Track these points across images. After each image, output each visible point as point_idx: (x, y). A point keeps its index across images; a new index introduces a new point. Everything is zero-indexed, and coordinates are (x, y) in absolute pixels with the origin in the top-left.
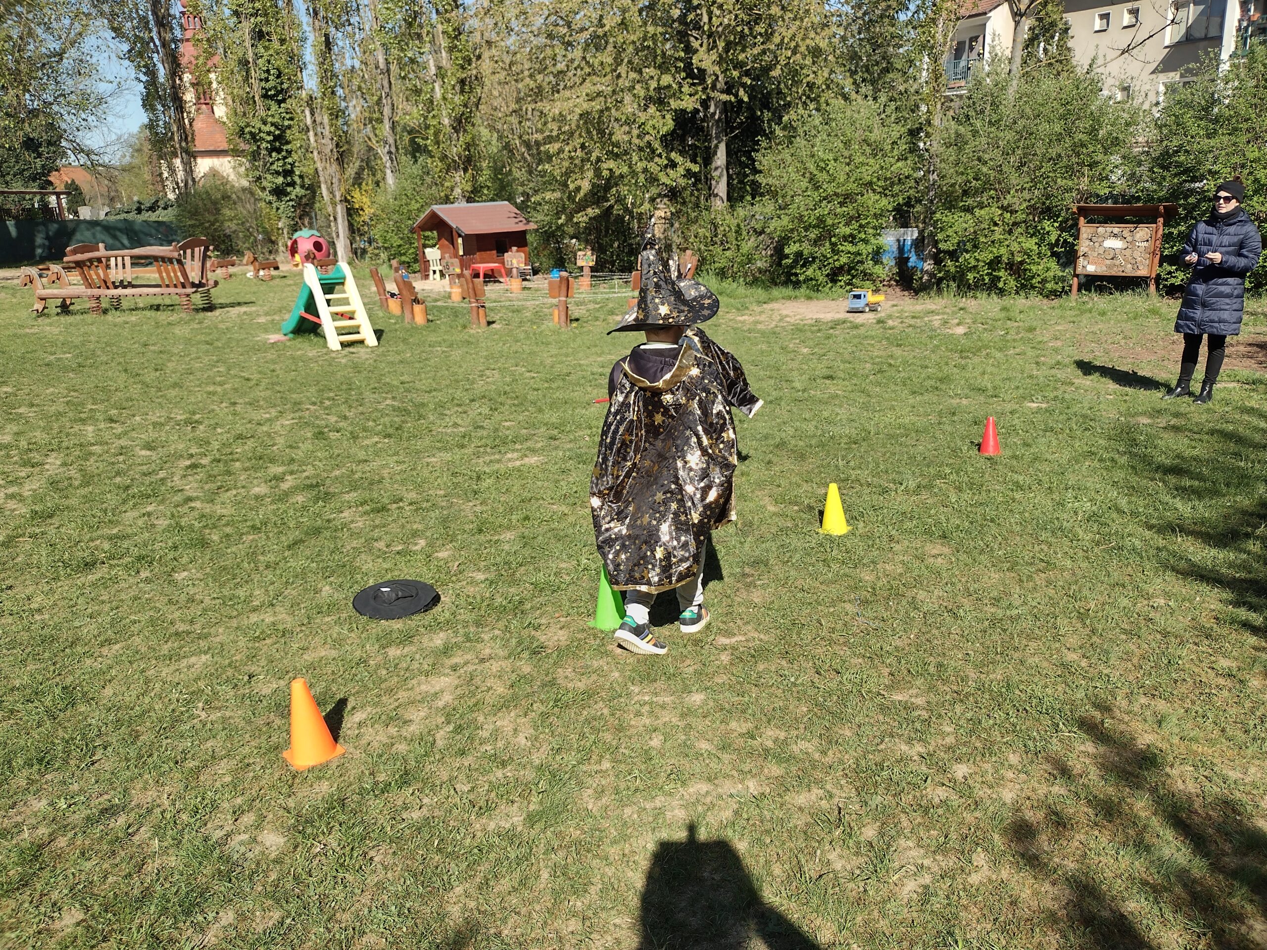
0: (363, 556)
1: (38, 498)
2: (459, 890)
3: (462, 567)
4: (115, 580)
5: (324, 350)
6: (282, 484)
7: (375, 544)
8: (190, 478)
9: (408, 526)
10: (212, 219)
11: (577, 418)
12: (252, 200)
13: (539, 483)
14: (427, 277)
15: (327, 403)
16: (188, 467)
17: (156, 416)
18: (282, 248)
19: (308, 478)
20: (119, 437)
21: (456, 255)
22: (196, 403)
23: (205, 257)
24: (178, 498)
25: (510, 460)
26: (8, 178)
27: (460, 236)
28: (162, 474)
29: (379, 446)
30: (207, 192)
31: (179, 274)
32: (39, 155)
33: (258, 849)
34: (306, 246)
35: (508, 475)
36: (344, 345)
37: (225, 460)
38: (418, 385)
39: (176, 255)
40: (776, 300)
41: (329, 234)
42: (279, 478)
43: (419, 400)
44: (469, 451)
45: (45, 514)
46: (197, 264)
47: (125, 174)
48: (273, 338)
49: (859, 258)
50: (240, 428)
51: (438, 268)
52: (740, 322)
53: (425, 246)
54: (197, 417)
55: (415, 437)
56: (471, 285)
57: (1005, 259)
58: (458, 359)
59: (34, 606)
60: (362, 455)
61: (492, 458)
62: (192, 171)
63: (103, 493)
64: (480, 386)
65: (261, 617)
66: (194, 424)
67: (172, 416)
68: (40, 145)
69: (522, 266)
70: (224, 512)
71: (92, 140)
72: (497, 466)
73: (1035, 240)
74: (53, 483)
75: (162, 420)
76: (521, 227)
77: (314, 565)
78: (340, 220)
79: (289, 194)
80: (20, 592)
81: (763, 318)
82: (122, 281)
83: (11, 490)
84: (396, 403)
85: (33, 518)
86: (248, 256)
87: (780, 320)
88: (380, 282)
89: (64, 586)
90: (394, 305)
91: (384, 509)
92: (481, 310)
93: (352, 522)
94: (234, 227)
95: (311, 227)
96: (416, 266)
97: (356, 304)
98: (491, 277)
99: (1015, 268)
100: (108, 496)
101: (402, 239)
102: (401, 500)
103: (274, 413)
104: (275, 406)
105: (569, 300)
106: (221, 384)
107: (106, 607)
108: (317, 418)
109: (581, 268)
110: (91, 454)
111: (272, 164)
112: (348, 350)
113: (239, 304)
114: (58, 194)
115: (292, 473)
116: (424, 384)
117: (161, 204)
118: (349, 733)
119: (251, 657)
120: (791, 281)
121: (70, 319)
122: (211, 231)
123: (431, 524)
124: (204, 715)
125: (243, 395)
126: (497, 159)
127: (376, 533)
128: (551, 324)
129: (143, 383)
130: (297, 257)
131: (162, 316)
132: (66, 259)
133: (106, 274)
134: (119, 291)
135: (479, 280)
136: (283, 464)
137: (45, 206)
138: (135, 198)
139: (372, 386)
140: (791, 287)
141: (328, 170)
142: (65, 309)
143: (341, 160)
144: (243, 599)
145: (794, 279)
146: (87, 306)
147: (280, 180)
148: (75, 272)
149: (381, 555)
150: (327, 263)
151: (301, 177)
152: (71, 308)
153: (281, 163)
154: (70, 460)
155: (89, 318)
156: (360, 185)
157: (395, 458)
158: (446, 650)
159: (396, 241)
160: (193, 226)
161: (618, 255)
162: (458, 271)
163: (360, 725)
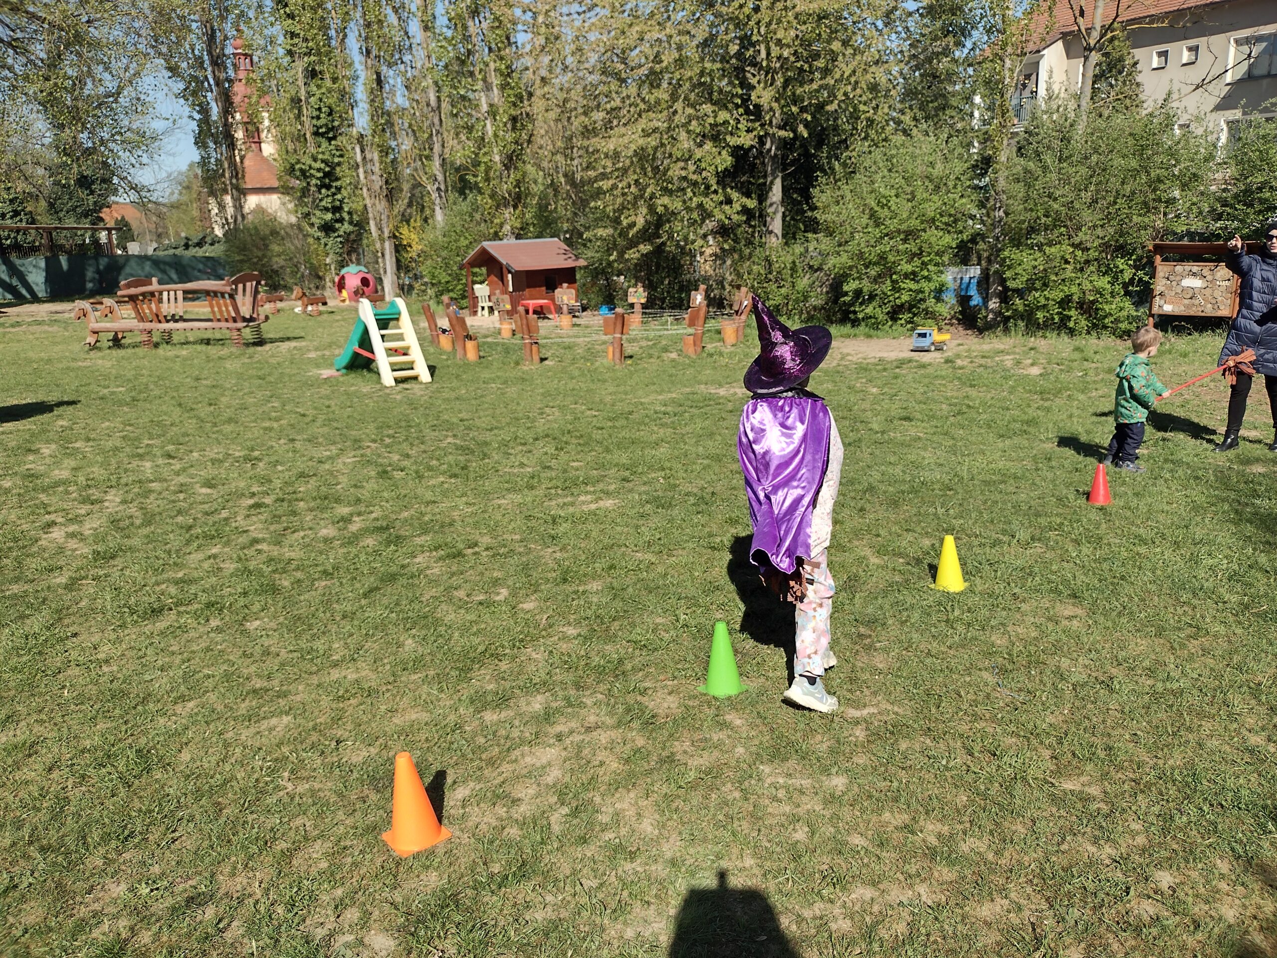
0: (444, 606)
1: (99, 538)
3: (551, 621)
4: (184, 629)
5: (378, 386)
6: (350, 526)
7: (455, 593)
8: (254, 519)
9: (487, 573)
10: (260, 254)
11: (648, 459)
12: (301, 236)
13: (619, 529)
14: (474, 313)
15: (388, 441)
16: (251, 507)
17: (214, 452)
18: (329, 284)
19: (377, 519)
20: (178, 474)
21: (505, 291)
22: (255, 439)
23: (256, 292)
24: (243, 540)
25: (583, 503)
26: (61, 215)
27: (510, 272)
28: (224, 514)
29: (446, 486)
30: (256, 228)
31: (231, 308)
32: (92, 192)
34: (353, 282)
35: (584, 519)
36: (398, 381)
37: (288, 499)
38: (478, 422)
39: (228, 289)
41: (377, 271)
42: (346, 520)
43: (481, 438)
44: (540, 492)
45: (109, 555)
46: (249, 299)
47: (174, 211)
48: (326, 373)
49: (920, 296)
50: (301, 465)
51: (486, 304)
53: (474, 283)
54: (256, 453)
55: (482, 477)
56: (525, 322)
57: (1075, 298)
58: (515, 396)
59: (101, 656)
60: (429, 496)
61: (566, 500)
62: (241, 207)
63: (166, 533)
64: (541, 426)
65: (343, 674)
66: (253, 461)
67: (230, 452)
68: (93, 182)
69: (573, 302)
70: (293, 555)
71: (144, 177)
72: (571, 510)
73: (1108, 278)
74: (114, 522)
75: (221, 456)
76: (570, 264)
77: (394, 615)
78: (387, 256)
79: (337, 230)
80: (86, 639)
82: (174, 315)
83: (72, 528)
84: (458, 442)
85: (96, 560)
86: (297, 290)
87: (842, 359)
88: (431, 318)
89: (131, 634)
90: (445, 342)
92: (534, 347)
93: (428, 568)
94: (282, 263)
95: (359, 263)
96: (464, 303)
97: (411, 340)
98: (540, 313)
99: (1088, 308)
100: (171, 536)
101: (449, 275)
102: (476, 545)
103: (334, 450)
104: (334, 443)
105: (624, 337)
106: (277, 420)
107: (178, 660)
108: (379, 456)
109: (632, 306)
110: (151, 491)
111: (321, 200)
112: (401, 386)
113: (288, 339)
114: (109, 230)
115: (359, 514)
116: (484, 422)
117: (208, 240)
118: (452, 811)
119: (336, 720)
120: (849, 319)
121: (121, 353)
122: (259, 267)
123: (512, 572)
124: (290, 787)
125: (301, 431)
126: (543, 197)
127: (454, 581)
128: (605, 361)
129: (198, 418)
130: (345, 293)
131: (212, 350)
132: (119, 293)
133: (158, 308)
134: (172, 325)
135: (531, 316)
136: (349, 504)
137: (96, 242)
138: (183, 235)
139: (431, 423)
140: (849, 325)
141: (377, 208)
142: (117, 342)
143: (391, 196)
144: (321, 652)
145: (852, 316)
146: (139, 339)
147: (329, 216)
148: (129, 306)
149: (462, 605)
150: (376, 298)
151: (350, 213)
152: (123, 341)
153: (330, 199)
154: (130, 497)
155: (140, 351)
156: (408, 222)
157: (464, 499)
158: (548, 716)
159: (444, 278)
160: (241, 261)
161: (668, 292)
162: (508, 307)
163: (464, 803)
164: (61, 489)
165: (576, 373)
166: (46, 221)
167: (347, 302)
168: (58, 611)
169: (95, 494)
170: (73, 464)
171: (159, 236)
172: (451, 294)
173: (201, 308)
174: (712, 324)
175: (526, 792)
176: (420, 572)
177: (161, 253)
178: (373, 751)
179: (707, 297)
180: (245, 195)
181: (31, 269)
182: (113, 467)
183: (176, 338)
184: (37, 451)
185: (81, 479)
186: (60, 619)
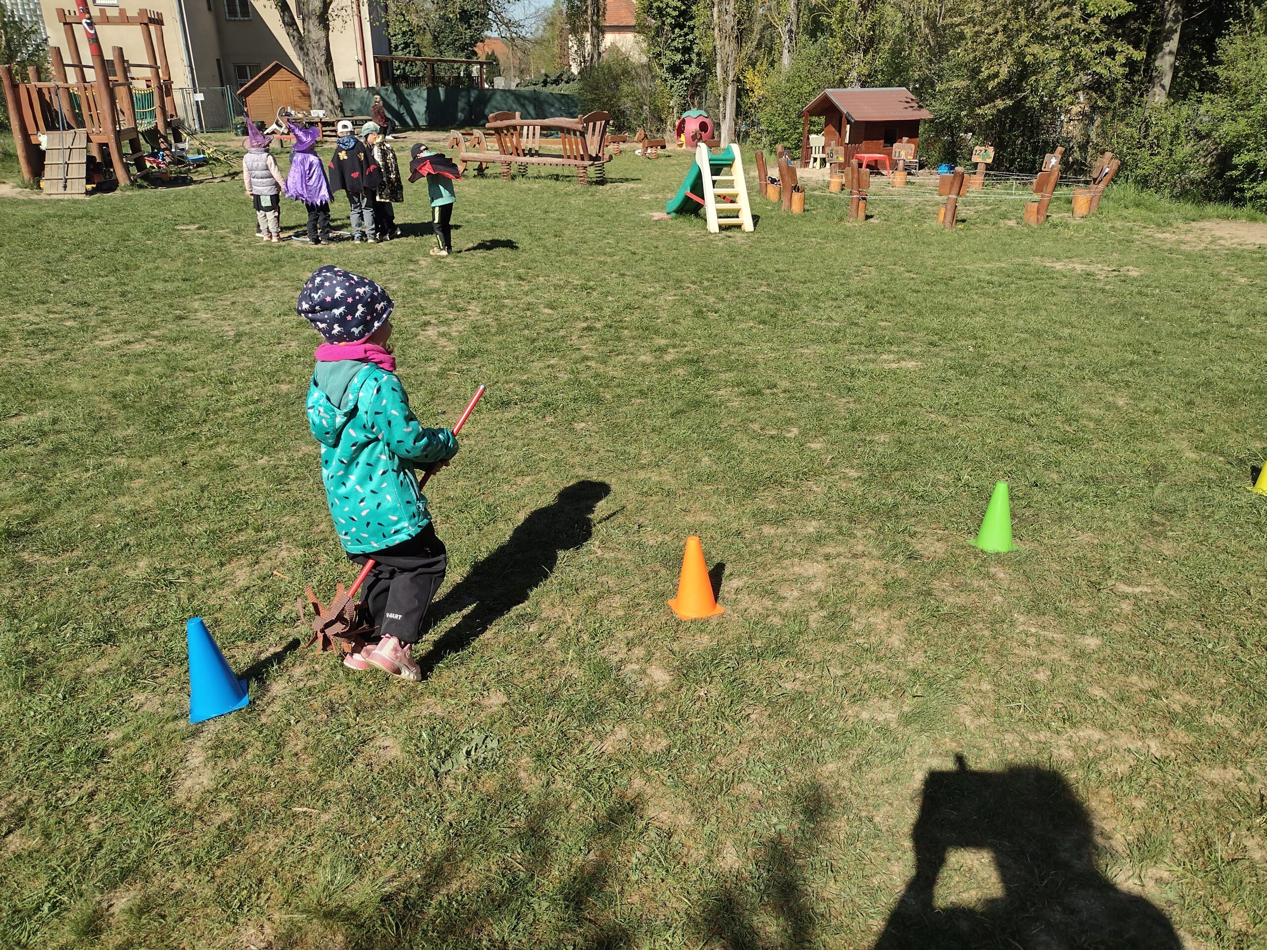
0: (739, 435)
1: (463, 340)
2: (831, 767)
3: (835, 461)
5: (703, 232)
6: (665, 356)
7: (751, 425)
8: (586, 339)
9: (782, 413)
10: (610, 94)
11: (961, 326)
12: (650, 77)
13: (916, 389)
14: (806, 164)
15: (706, 283)
16: (584, 329)
17: (557, 278)
18: (669, 128)
19: (688, 353)
20: (526, 294)
21: (842, 143)
22: (590, 271)
23: (604, 132)
24: (576, 356)
25: (885, 361)
26: (443, 47)
27: (849, 122)
28: (563, 332)
29: (754, 330)
30: (609, 67)
31: (580, 146)
32: (470, 27)
33: (647, 681)
34: (692, 126)
35: (883, 376)
36: (722, 228)
37: (615, 326)
38: (792, 274)
39: (580, 127)
40: (1209, 218)
41: (717, 115)
42: (662, 350)
43: (793, 289)
44: (843, 346)
45: (470, 354)
46: (597, 138)
47: (537, 47)
48: (657, 215)
50: (629, 298)
51: (820, 156)
52: (1159, 240)
53: (810, 132)
54: (592, 283)
55: (789, 326)
56: (856, 176)
58: (834, 252)
60: (737, 338)
61: (868, 357)
62: (599, 45)
63: (515, 342)
64: (855, 283)
65: (648, 475)
66: (589, 290)
67: (570, 280)
68: (471, 17)
69: (910, 159)
70: (615, 374)
71: (516, 12)
72: (872, 366)
74: (475, 328)
75: (562, 283)
76: (914, 116)
77: (695, 435)
78: (729, 101)
79: (684, 72)
81: (1189, 237)
82: (530, 150)
83: (443, 329)
84: (771, 291)
85: (460, 357)
86: (640, 133)
87: (1211, 242)
88: (762, 167)
90: (772, 191)
91: (759, 392)
92: (862, 203)
93: (729, 400)
94: (629, 104)
95: (700, 108)
96: (798, 153)
97: (740, 188)
98: (874, 167)
100: (519, 345)
101: (787, 123)
102: (775, 386)
103: (658, 287)
104: (658, 281)
105: (960, 199)
106: (611, 255)
107: (520, 443)
108: (697, 297)
109: (975, 166)
110: (504, 306)
111: (673, 40)
112: (725, 233)
113: (627, 180)
114: (481, 64)
115: (674, 347)
116: (800, 273)
117: (565, 77)
118: (727, 596)
119: (640, 510)
120: (1233, 197)
121: (484, 182)
122: (608, 107)
123: (804, 414)
124: (599, 552)
125: (630, 268)
126: (899, 40)
127: (752, 415)
128: (934, 224)
129: (545, 247)
130: (683, 138)
131: (560, 186)
132: (487, 125)
133: (519, 142)
134: (528, 159)
135: (865, 170)
136: (666, 337)
137: (469, 74)
138: (543, 71)
139: (748, 271)
140: (1231, 205)
141: (725, 49)
142: (481, 172)
143: (740, 38)
144: (632, 455)
145: (1237, 194)
146: (499, 171)
147: (678, 57)
148: (494, 139)
149: (756, 436)
150: (713, 144)
151: (699, 55)
152: (486, 171)
153: (681, 40)
154: (488, 309)
155: (500, 182)
156: (754, 65)
157: (770, 344)
158: (820, 539)
159: (781, 125)
160: (593, 100)
161: (1020, 153)
162: (842, 159)
163: (737, 591)
164: (434, 296)
165: (901, 234)
166: (430, 53)
167: (684, 147)
168: (432, 393)
169: (461, 303)
170: (444, 276)
171: (522, 72)
172: (786, 144)
173: (554, 145)
174: (1063, 191)
175: (792, 593)
176: (722, 403)
177: (522, 89)
178: (667, 538)
179: (1064, 161)
180: (603, 33)
181: (415, 98)
182: (475, 282)
183: (530, 172)
184: (416, 262)
185: (450, 290)
186: (433, 399)
